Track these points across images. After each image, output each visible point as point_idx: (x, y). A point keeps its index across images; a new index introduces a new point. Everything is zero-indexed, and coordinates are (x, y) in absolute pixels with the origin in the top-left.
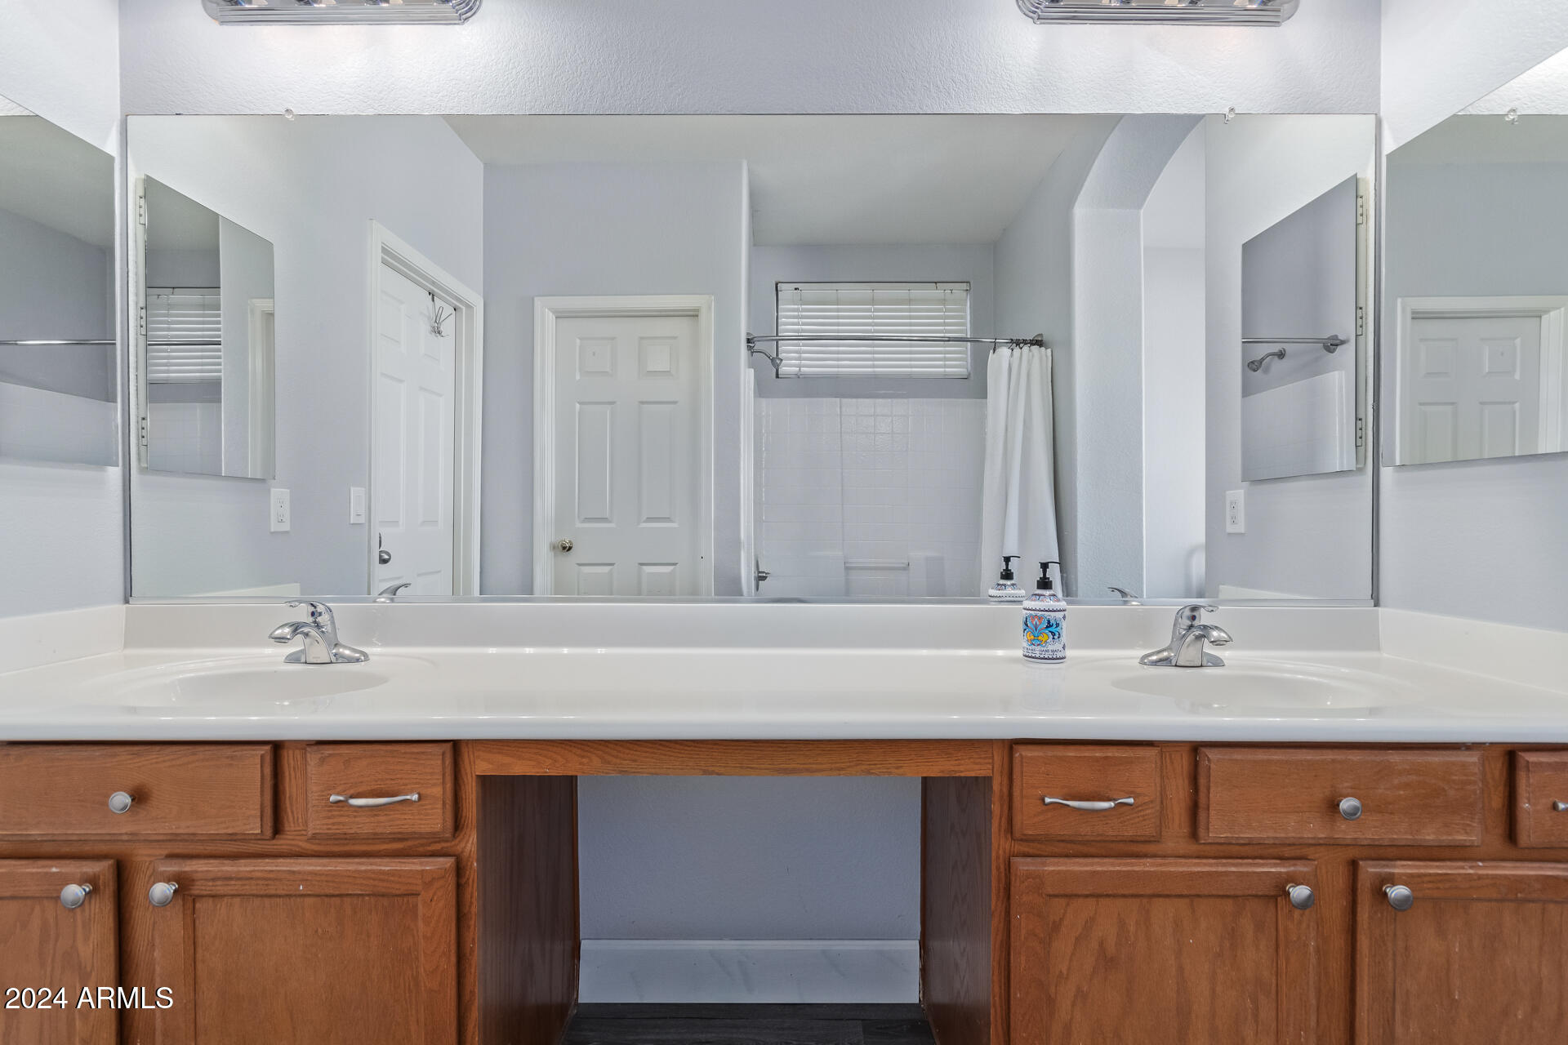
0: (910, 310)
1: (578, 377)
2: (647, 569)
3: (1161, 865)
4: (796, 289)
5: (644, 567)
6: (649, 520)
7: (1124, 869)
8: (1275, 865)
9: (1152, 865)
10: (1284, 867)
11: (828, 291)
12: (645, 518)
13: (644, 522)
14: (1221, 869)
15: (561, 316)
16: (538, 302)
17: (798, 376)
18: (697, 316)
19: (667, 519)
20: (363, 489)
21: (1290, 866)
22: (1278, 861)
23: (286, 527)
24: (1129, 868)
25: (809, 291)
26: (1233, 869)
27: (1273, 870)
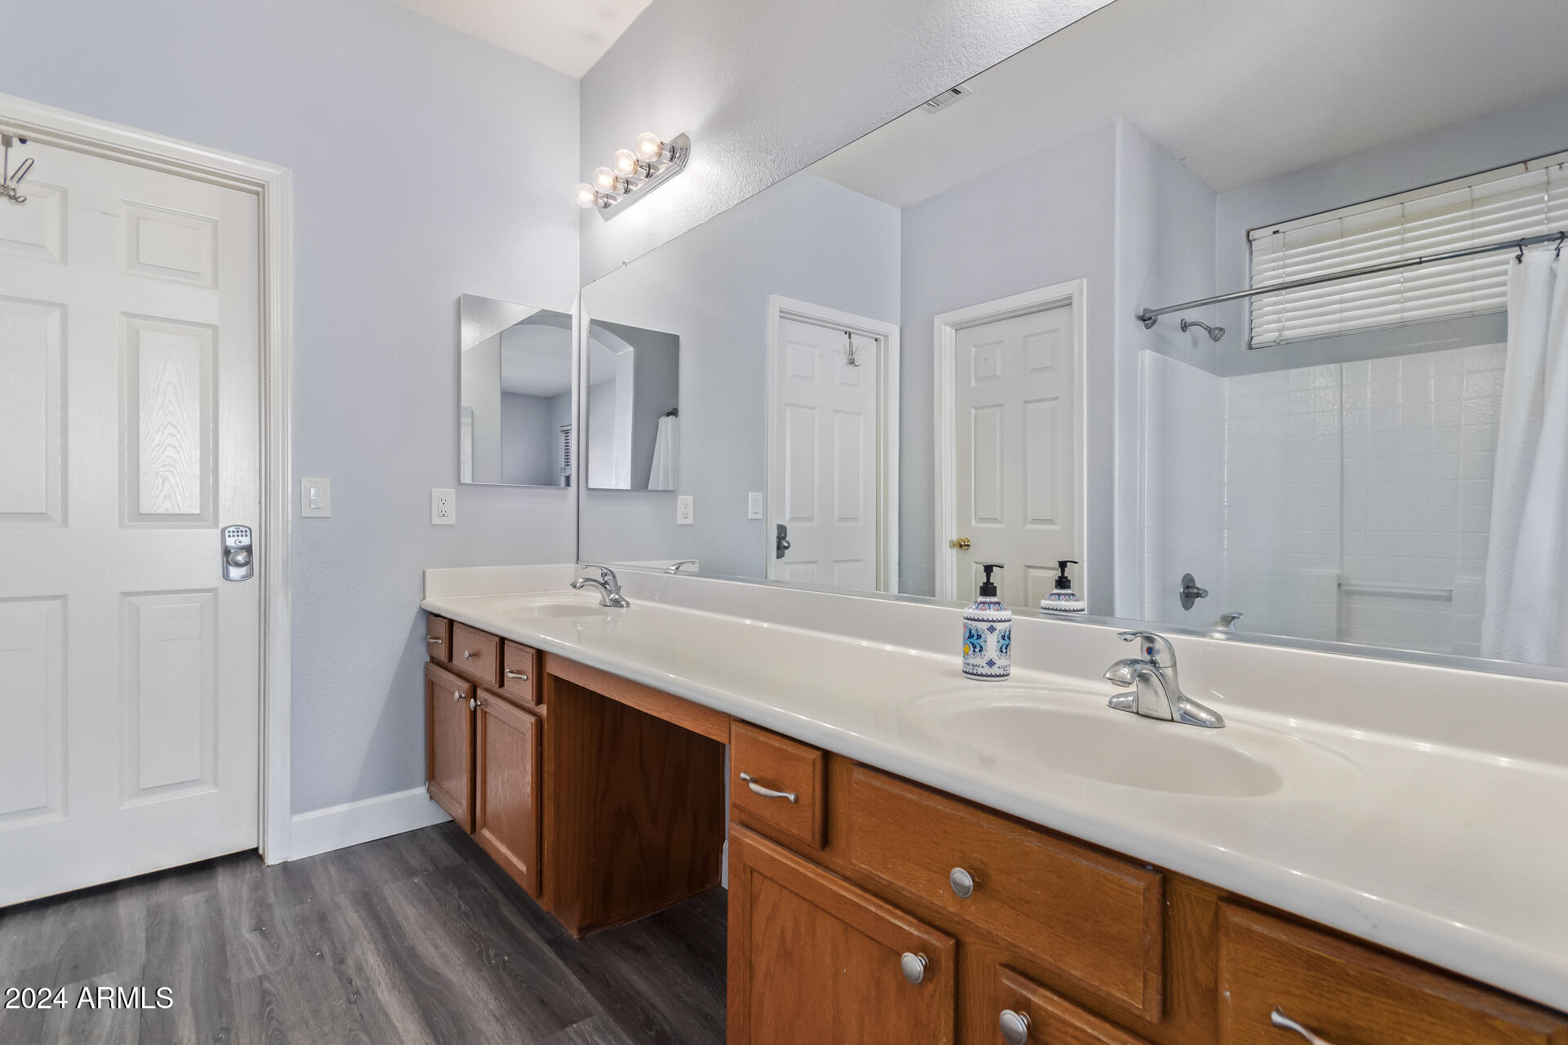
0: (1473, 216)
1: (973, 383)
2: (1033, 572)
3: (819, 875)
4: (1275, 233)
5: (1030, 570)
6: (1034, 521)
7: (793, 865)
8: (910, 924)
9: (813, 872)
10: (919, 930)
11: (1328, 222)
12: (1030, 520)
13: (1030, 523)
14: (863, 903)
15: (959, 328)
16: (936, 320)
17: (1277, 343)
18: (1070, 304)
19: (1050, 521)
20: (761, 494)
21: (923, 932)
22: (915, 921)
23: (690, 521)
24: (796, 867)
25: (1293, 231)
26: (873, 909)
27: (906, 928)
